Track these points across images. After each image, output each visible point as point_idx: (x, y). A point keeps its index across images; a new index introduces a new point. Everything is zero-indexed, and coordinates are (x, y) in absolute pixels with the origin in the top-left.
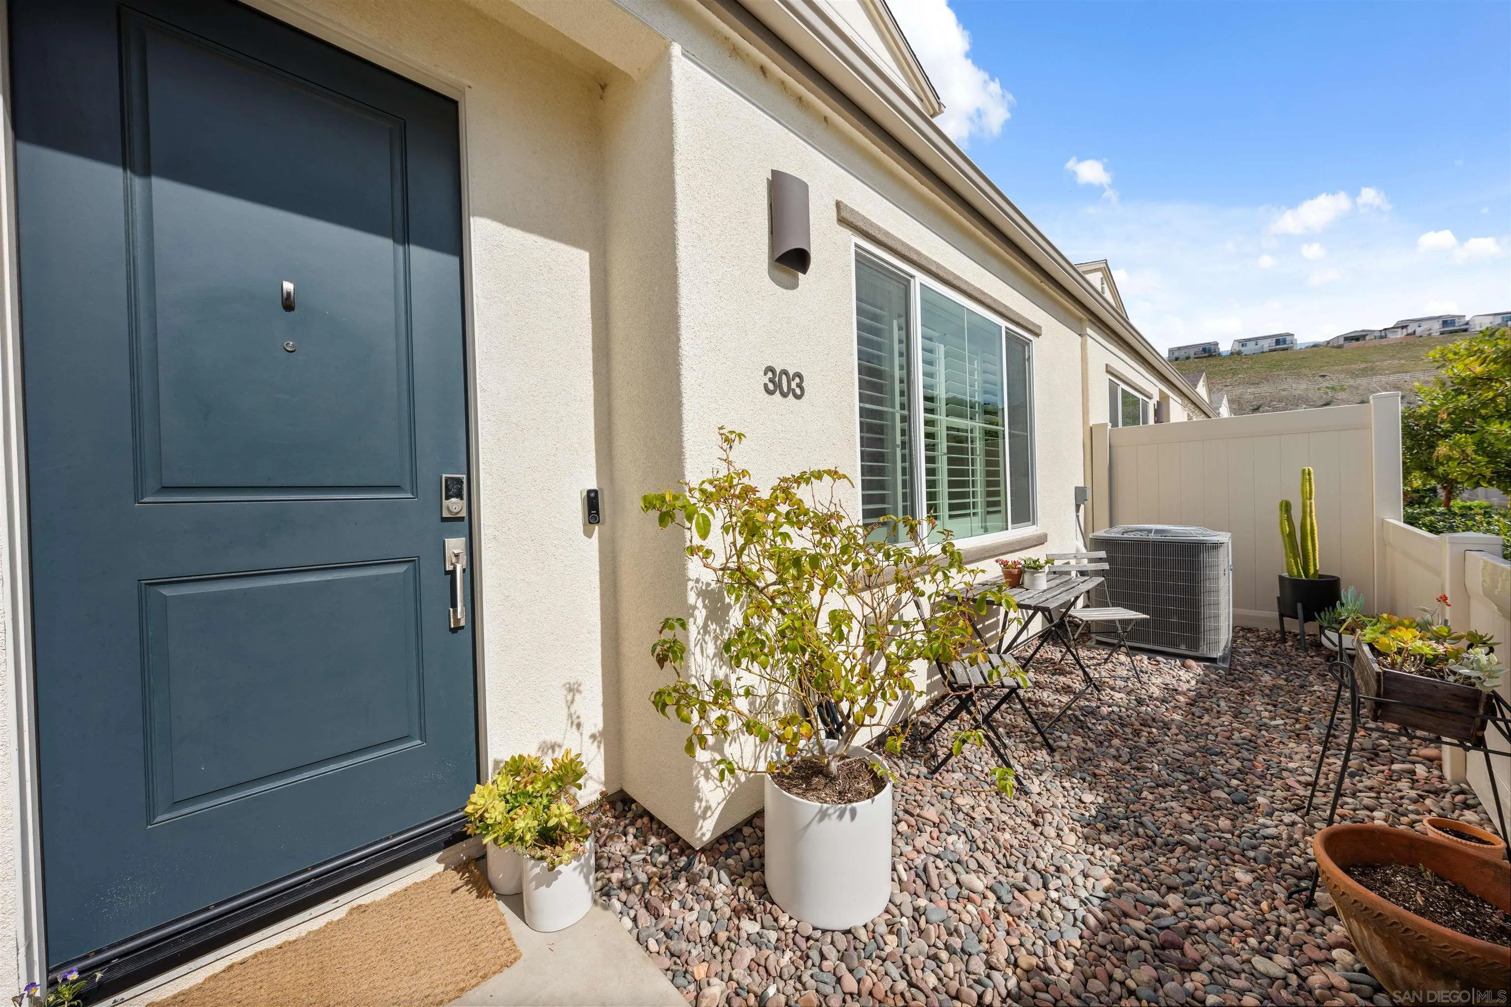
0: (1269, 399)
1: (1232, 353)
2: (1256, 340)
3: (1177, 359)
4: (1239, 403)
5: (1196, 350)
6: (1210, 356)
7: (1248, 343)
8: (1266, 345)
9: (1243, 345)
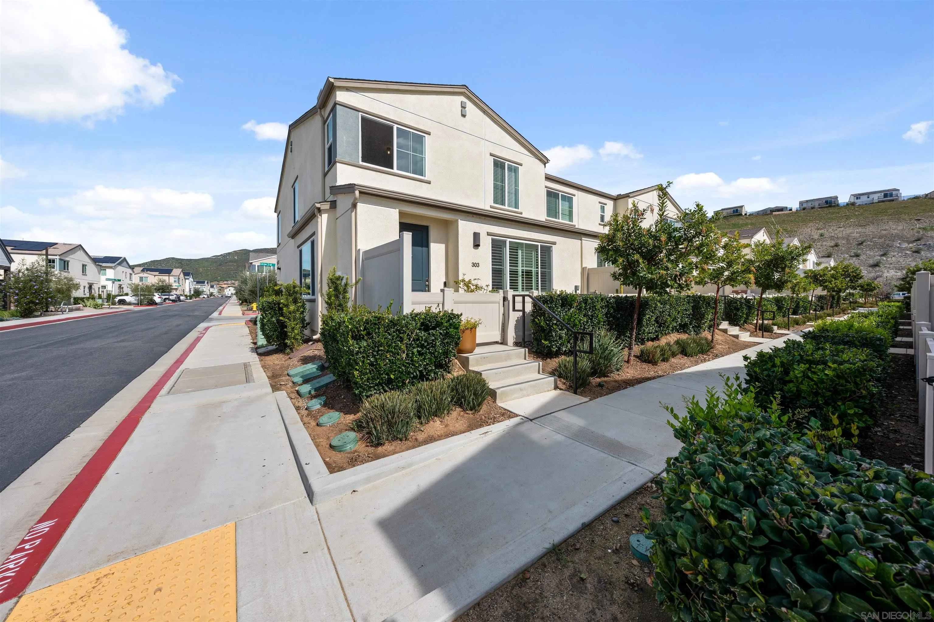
0: (871, 236)
1: (847, 204)
2: (868, 194)
3: (804, 209)
4: (847, 239)
5: (820, 202)
6: (830, 206)
7: (861, 197)
8: (876, 198)
9: (857, 198)
